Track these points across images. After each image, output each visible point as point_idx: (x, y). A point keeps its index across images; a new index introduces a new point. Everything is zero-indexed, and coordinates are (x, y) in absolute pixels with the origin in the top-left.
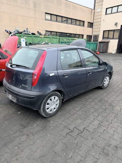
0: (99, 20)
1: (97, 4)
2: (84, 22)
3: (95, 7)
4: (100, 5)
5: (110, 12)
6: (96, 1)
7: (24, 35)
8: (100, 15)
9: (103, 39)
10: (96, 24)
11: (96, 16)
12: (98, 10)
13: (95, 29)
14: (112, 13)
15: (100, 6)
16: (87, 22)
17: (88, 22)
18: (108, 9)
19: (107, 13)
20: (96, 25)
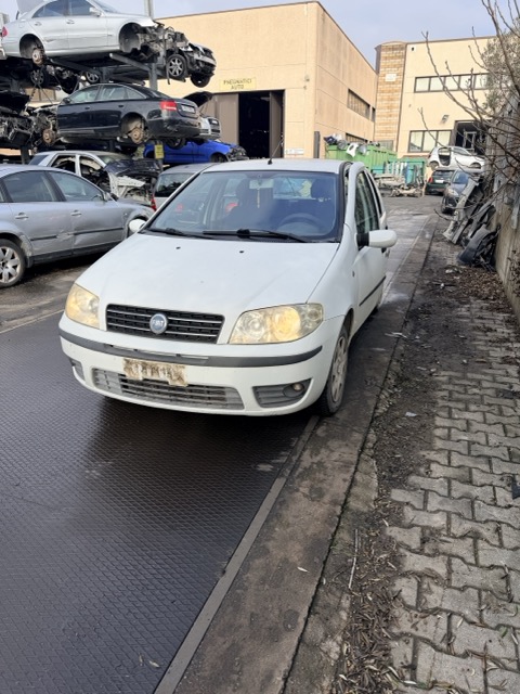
0: (393, 102)
1: (384, 61)
2: (369, 106)
3: (381, 69)
4: (395, 66)
5: (426, 89)
8: (397, 91)
9: (409, 151)
11: (382, 92)
12: (387, 77)
13: (380, 124)
14: (429, 91)
15: (393, 69)
16: (371, 108)
18: (418, 80)
19: (418, 89)
20: (384, 116)
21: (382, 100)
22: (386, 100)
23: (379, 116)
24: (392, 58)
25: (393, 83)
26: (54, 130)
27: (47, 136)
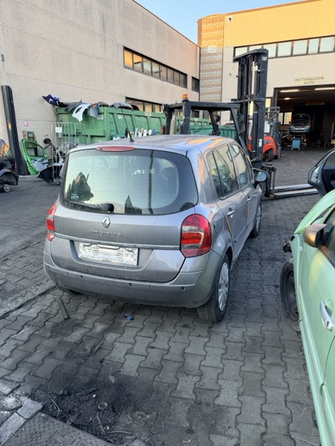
0: (215, 72)
1: (205, 34)
2: (186, 75)
3: (203, 42)
4: (215, 38)
6: (203, 26)
7: (120, 111)
8: (217, 62)
10: (209, 84)
11: (205, 63)
12: (209, 49)
13: (205, 94)
15: (214, 41)
16: (191, 78)
17: (193, 78)
18: (237, 49)
20: (208, 86)
21: (205, 71)
22: (208, 71)
23: (203, 86)
24: (213, 30)
25: (215, 54)
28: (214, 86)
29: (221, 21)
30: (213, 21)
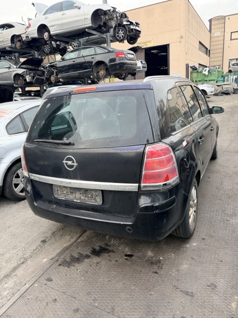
0: (219, 46)
1: (214, 26)
3: (212, 31)
4: (219, 28)
6: (213, 23)
8: (221, 40)
10: (216, 52)
11: (213, 42)
12: (215, 34)
13: (213, 58)
15: (219, 30)
17: (209, 50)
18: (233, 34)
19: (232, 38)
20: (215, 54)
21: (213, 46)
22: (215, 45)
23: (212, 54)
24: (218, 24)
25: (219, 37)
26: (57, 75)
27: (53, 79)
28: (218, 53)
29: (223, 19)
30: (218, 20)
